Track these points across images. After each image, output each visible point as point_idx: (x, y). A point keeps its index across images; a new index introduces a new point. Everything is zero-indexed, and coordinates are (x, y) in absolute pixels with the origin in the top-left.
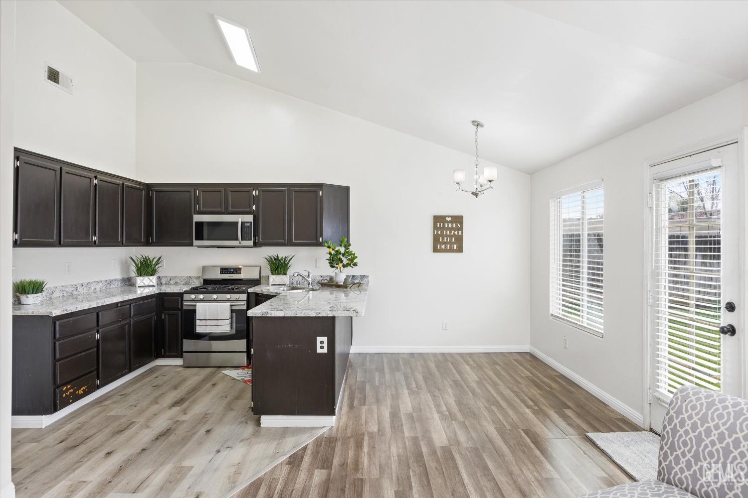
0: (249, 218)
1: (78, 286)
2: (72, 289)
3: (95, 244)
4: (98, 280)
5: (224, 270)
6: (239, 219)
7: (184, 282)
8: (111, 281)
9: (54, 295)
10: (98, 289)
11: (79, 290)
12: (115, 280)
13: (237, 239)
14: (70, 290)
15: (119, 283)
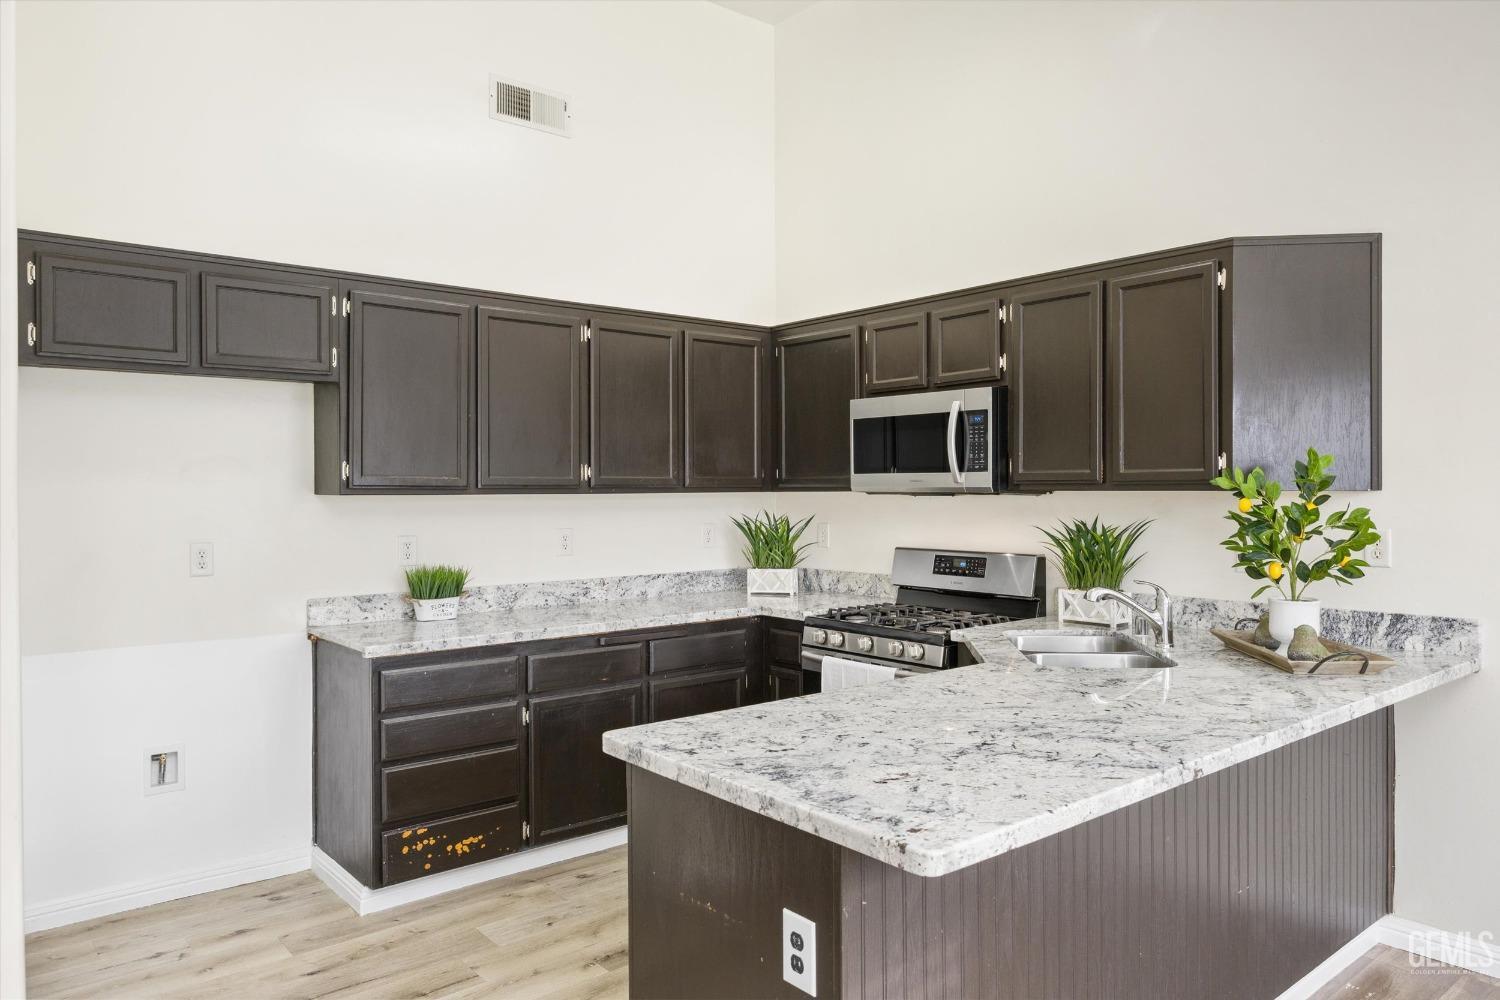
0: (981, 398)
1: (591, 585)
2: (574, 591)
3: (590, 488)
4: (655, 572)
5: (945, 563)
6: (953, 403)
7: (866, 588)
8: (693, 577)
9: (522, 602)
10: (652, 592)
11: (592, 594)
12: (708, 574)
13: (946, 468)
14: (568, 592)
15: (722, 582)
